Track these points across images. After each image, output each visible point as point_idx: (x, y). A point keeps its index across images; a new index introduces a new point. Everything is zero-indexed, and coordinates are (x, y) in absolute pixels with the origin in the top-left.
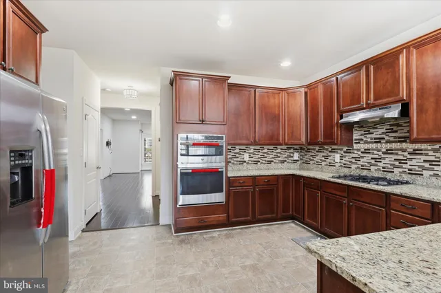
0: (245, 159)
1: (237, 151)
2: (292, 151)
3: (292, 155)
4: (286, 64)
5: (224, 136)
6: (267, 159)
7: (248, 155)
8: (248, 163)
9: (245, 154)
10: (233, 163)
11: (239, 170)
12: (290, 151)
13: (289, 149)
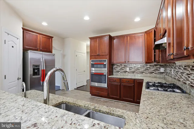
0: (127, 70)
1: (123, 66)
2: (158, 66)
3: (158, 69)
4: (137, 19)
5: (107, 60)
6: (140, 71)
7: (128, 68)
8: (128, 72)
9: (127, 68)
10: (121, 72)
11: (124, 75)
12: (157, 67)
13: (156, 65)
